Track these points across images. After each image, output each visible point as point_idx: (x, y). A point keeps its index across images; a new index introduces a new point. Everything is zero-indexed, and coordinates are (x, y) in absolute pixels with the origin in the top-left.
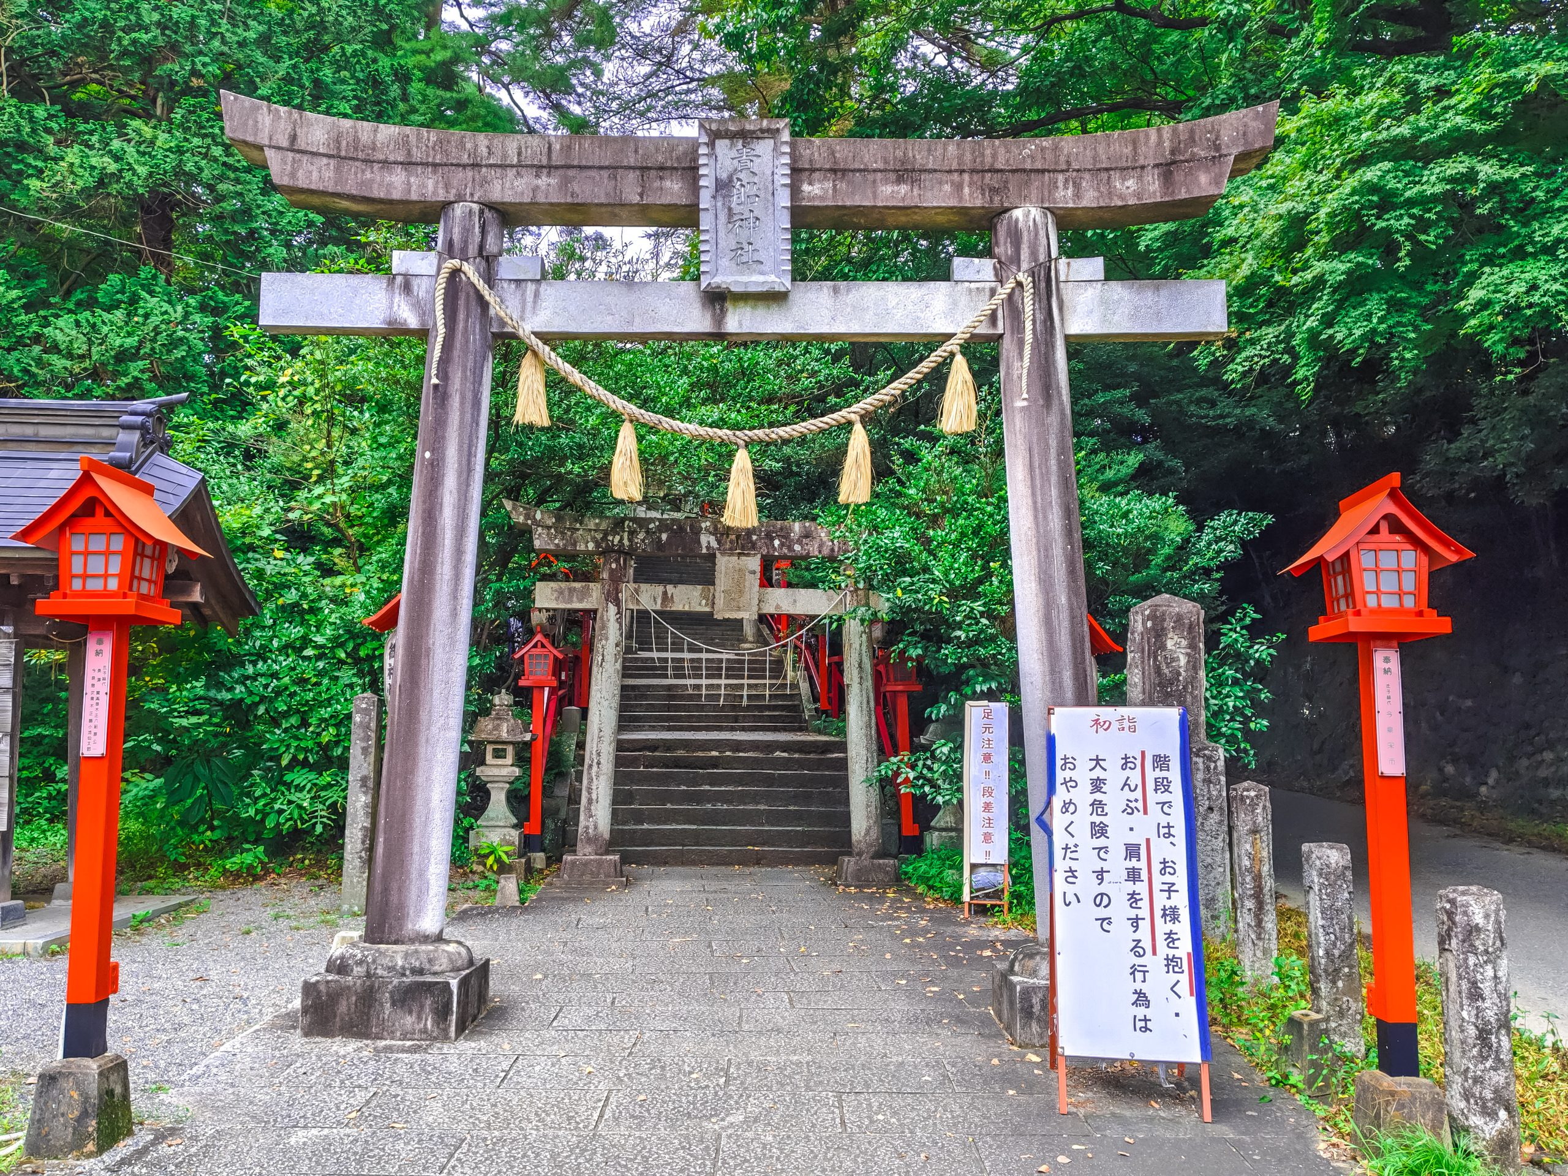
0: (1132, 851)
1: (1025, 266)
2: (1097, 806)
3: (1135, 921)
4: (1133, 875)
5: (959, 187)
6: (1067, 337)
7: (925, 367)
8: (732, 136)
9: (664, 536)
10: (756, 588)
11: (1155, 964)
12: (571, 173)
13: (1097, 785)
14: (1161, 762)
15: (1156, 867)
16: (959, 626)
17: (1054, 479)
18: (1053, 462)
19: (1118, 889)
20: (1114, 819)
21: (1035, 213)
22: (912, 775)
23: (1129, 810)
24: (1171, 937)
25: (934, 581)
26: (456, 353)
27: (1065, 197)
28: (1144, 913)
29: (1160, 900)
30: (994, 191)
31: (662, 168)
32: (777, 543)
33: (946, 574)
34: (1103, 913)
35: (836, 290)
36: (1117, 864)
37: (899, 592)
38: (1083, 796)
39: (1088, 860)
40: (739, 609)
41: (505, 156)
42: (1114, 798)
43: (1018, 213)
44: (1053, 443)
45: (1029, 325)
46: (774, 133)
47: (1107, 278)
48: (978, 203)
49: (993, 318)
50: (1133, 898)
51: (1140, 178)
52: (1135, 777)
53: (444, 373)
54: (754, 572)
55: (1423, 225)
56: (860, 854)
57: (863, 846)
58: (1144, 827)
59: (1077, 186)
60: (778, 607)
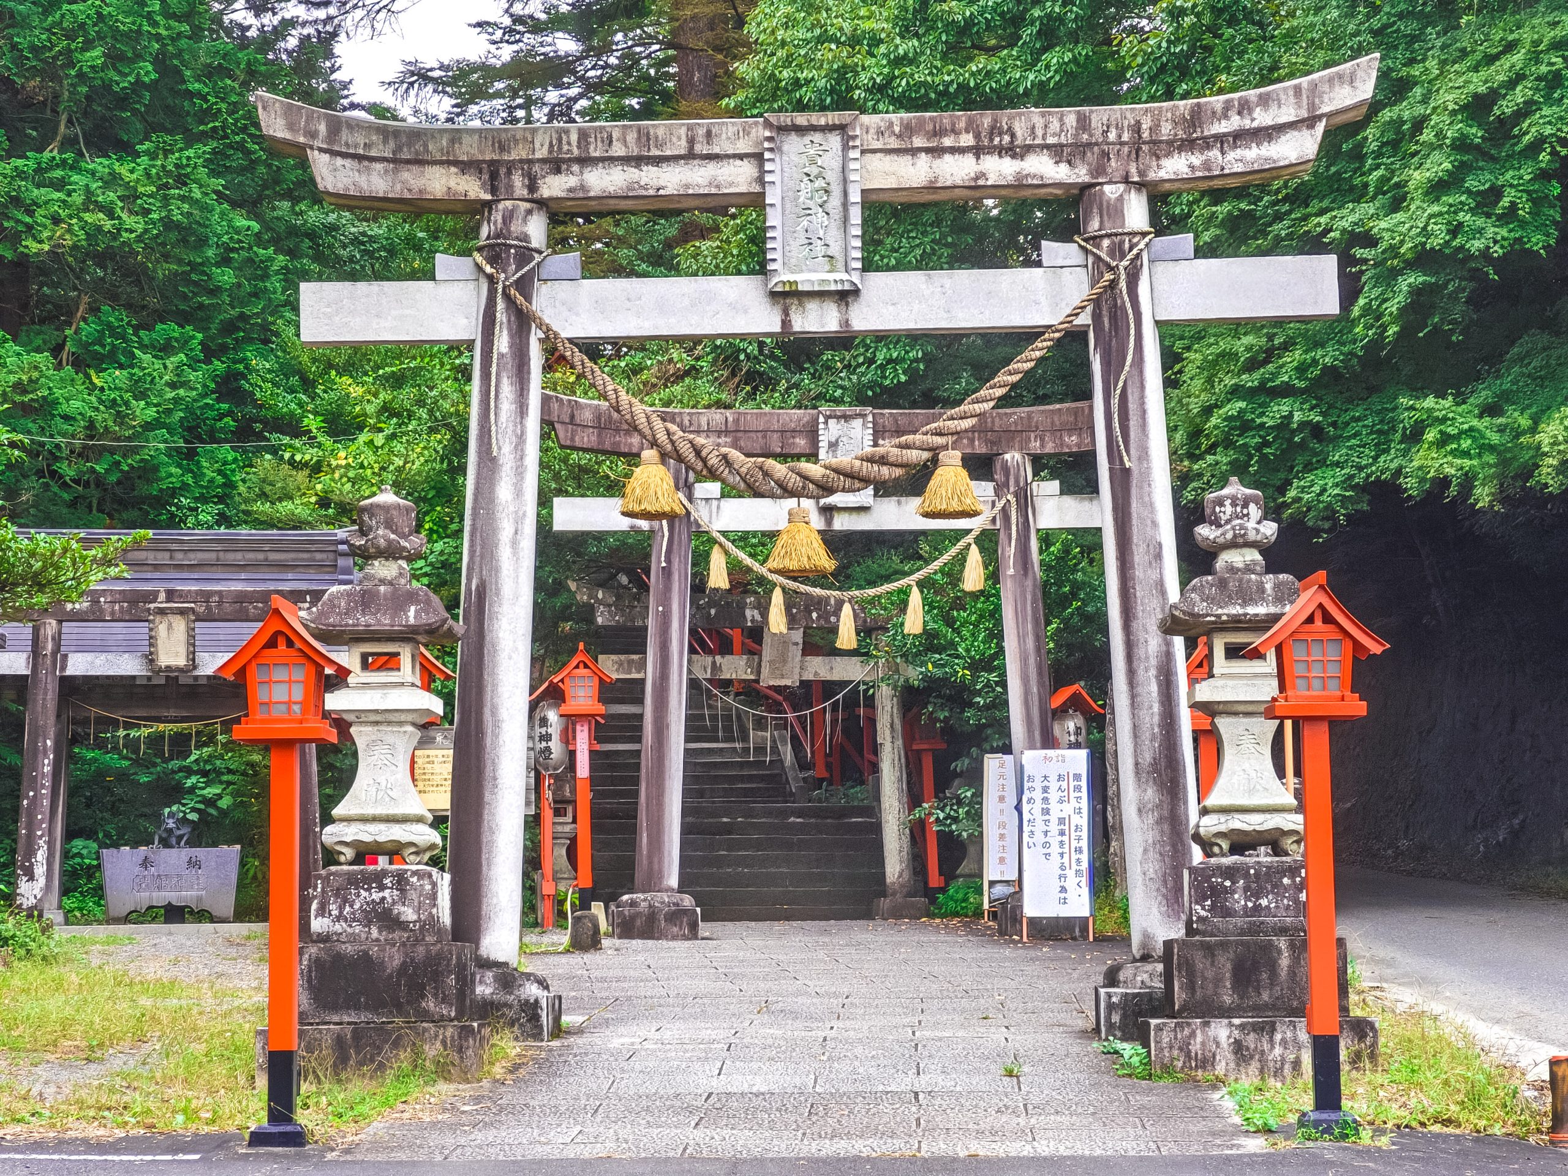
0: (1061, 821)
1: (1012, 489)
2: (1045, 800)
3: (1062, 855)
4: (1062, 833)
5: (972, 441)
6: (1038, 530)
7: (953, 551)
8: (838, 418)
9: (713, 611)
10: (799, 657)
11: (1070, 874)
12: (740, 435)
13: (1045, 790)
14: (1077, 777)
15: (1073, 828)
16: (978, 693)
17: (1029, 618)
18: (1029, 608)
19: (1054, 841)
20: (1054, 807)
21: (1018, 456)
22: (941, 816)
23: (1061, 802)
24: (1078, 861)
25: (958, 657)
26: (675, 547)
27: (1035, 446)
28: (1066, 850)
29: (1074, 844)
30: (993, 443)
31: (794, 431)
32: (814, 615)
33: (968, 651)
34: (1046, 851)
35: (899, 503)
36: (1054, 828)
37: (930, 666)
38: (1038, 795)
39: (1040, 826)
40: (782, 677)
41: (699, 425)
42: (1054, 795)
43: (1007, 457)
44: (1029, 597)
45: (1014, 528)
46: (863, 416)
47: (1062, 493)
48: (984, 450)
49: (994, 520)
50: (1062, 843)
51: (1080, 435)
52: (1064, 785)
53: (668, 560)
54: (797, 644)
55: (1266, 444)
56: (894, 894)
57: (896, 886)
58: (1068, 809)
59: (1042, 440)
60: (816, 674)
